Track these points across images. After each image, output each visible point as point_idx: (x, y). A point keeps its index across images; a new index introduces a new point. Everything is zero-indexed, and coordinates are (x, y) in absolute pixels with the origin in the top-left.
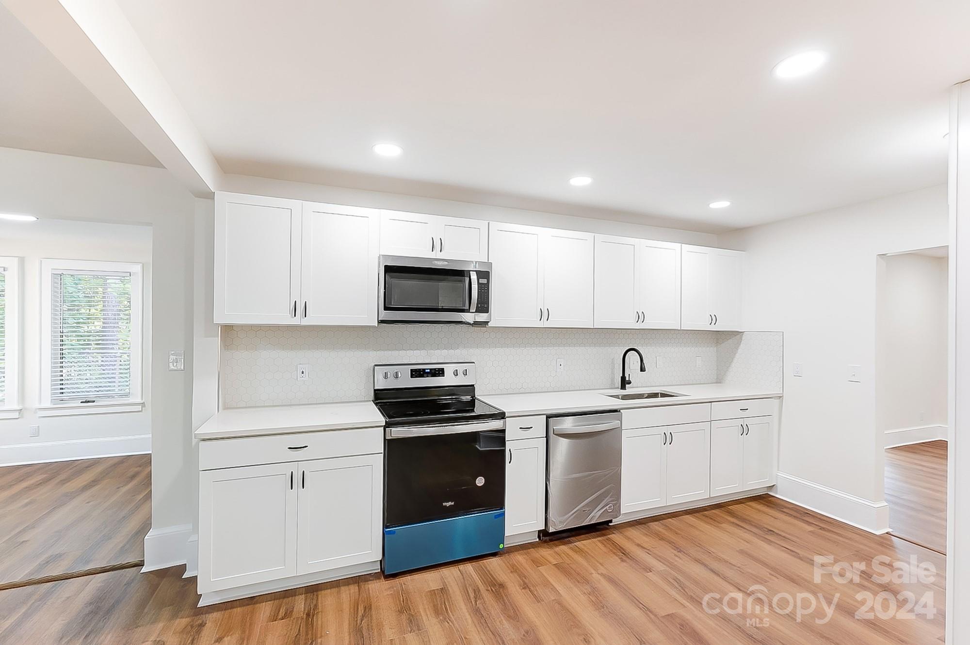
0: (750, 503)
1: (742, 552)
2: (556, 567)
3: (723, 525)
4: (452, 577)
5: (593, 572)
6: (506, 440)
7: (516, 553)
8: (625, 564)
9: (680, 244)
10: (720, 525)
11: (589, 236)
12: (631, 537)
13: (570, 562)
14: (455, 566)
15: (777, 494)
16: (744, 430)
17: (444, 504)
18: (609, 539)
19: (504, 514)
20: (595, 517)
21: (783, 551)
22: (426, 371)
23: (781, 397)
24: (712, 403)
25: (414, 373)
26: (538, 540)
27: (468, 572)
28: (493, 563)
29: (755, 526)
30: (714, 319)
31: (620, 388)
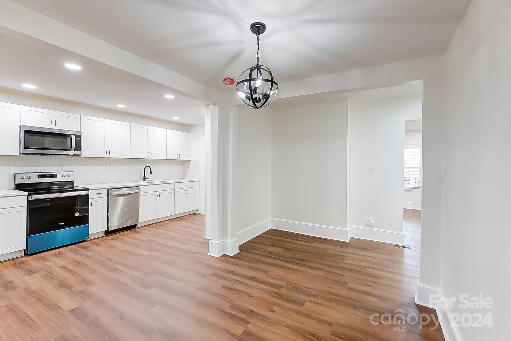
6: (89, 198)
9: (166, 129)
11: (128, 124)
15: (198, 212)
16: (187, 192)
17: (59, 224)
19: (88, 226)
20: (129, 224)
22: (47, 175)
23: (200, 181)
24: (175, 183)
25: (40, 176)
26: (104, 234)
27: (73, 248)
30: (179, 156)
31: (143, 180)
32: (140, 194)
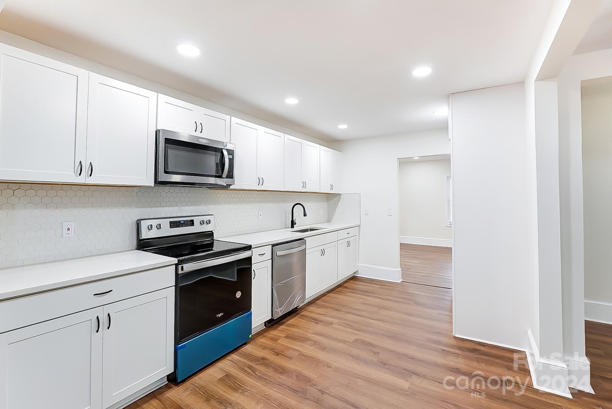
0: (351, 281)
1: (362, 303)
2: (286, 338)
3: (347, 294)
4: (227, 366)
5: (307, 334)
6: (252, 264)
7: (258, 338)
8: (319, 325)
10: (346, 294)
12: (312, 311)
13: (292, 333)
14: (224, 359)
15: (358, 275)
16: (349, 244)
17: (217, 316)
18: (302, 315)
19: (251, 314)
20: (296, 304)
21: (375, 298)
22: (181, 222)
23: (359, 226)
24: (338, 231)
25: (172, 224)
26: (265, 327)
27: (235, 359)
28: (248, 348)
29: (360, 291)
30: (332, 187)
31: (290, 227)
32: (306, 250)
